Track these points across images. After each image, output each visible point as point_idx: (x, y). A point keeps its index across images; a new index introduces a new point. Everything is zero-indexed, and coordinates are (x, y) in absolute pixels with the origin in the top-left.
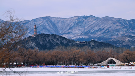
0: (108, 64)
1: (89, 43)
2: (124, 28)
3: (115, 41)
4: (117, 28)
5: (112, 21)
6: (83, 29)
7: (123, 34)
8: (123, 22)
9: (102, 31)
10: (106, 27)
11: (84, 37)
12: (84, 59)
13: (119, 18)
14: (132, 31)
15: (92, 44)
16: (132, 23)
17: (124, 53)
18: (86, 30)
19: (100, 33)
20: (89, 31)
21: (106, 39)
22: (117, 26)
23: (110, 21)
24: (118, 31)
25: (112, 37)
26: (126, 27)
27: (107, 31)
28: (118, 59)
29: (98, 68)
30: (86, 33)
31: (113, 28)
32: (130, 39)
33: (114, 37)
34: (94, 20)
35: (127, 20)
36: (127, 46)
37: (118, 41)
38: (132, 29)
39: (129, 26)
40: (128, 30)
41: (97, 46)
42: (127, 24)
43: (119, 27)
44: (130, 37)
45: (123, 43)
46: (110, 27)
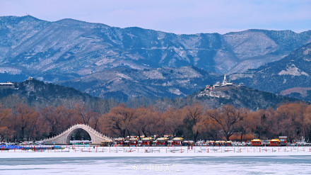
0: (71, 141)
1: (22, 87)
2: (111, 48)
3: (87, 81)
4: (93, 49)
5: (82, 30)
6: (7, 51)
7: (108, 64)
8: (108, 34)
9: (56, 57)
10: (66, 46)
11: (8, 70)
12: (9, 128)
13: (99, 24)
14: (130, 56)
15: (30, 88)
16: (132, 36)
17: (110, 114)
18: (15, 54)
19: (49, 61)
20: (21, 56)
21: (65, 76)
22: (94, 43)
23: (76, 29)
24: (96, 55)
25: (81, 72)
26: (116, 46)
27: (69, 56)
28: (96, 128)
29: (46, 151)
30: (15, 60)
31: (84, 49)
32: (127, 77)
33: (86, 72)
34: (35, 27)
35: (118, 28)
36: (120, 95)
37: (97, 81)
38: (132, 52)
39: (124, 44)
40: (120, 53)
41: (43, 94)
42: (120, 40)
43: (98, 46)
44: (127, 71)
45: (109, 87)
46: (76, 47)
